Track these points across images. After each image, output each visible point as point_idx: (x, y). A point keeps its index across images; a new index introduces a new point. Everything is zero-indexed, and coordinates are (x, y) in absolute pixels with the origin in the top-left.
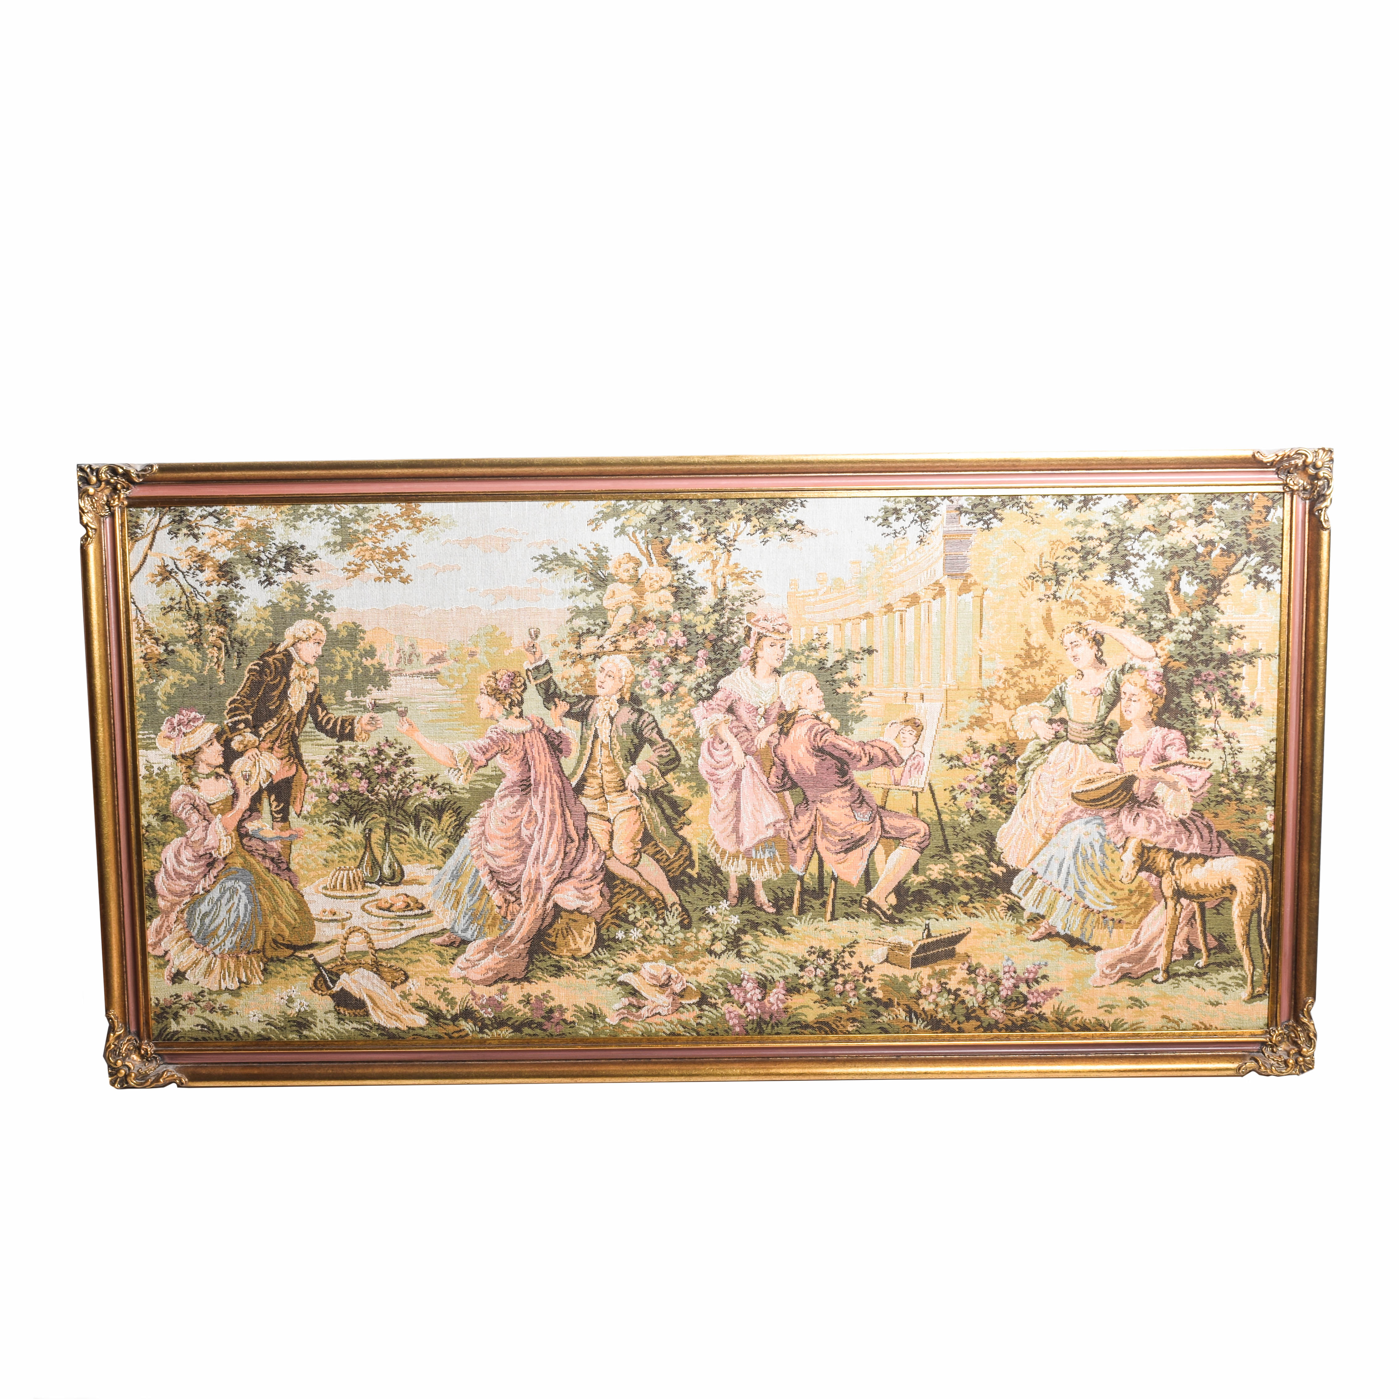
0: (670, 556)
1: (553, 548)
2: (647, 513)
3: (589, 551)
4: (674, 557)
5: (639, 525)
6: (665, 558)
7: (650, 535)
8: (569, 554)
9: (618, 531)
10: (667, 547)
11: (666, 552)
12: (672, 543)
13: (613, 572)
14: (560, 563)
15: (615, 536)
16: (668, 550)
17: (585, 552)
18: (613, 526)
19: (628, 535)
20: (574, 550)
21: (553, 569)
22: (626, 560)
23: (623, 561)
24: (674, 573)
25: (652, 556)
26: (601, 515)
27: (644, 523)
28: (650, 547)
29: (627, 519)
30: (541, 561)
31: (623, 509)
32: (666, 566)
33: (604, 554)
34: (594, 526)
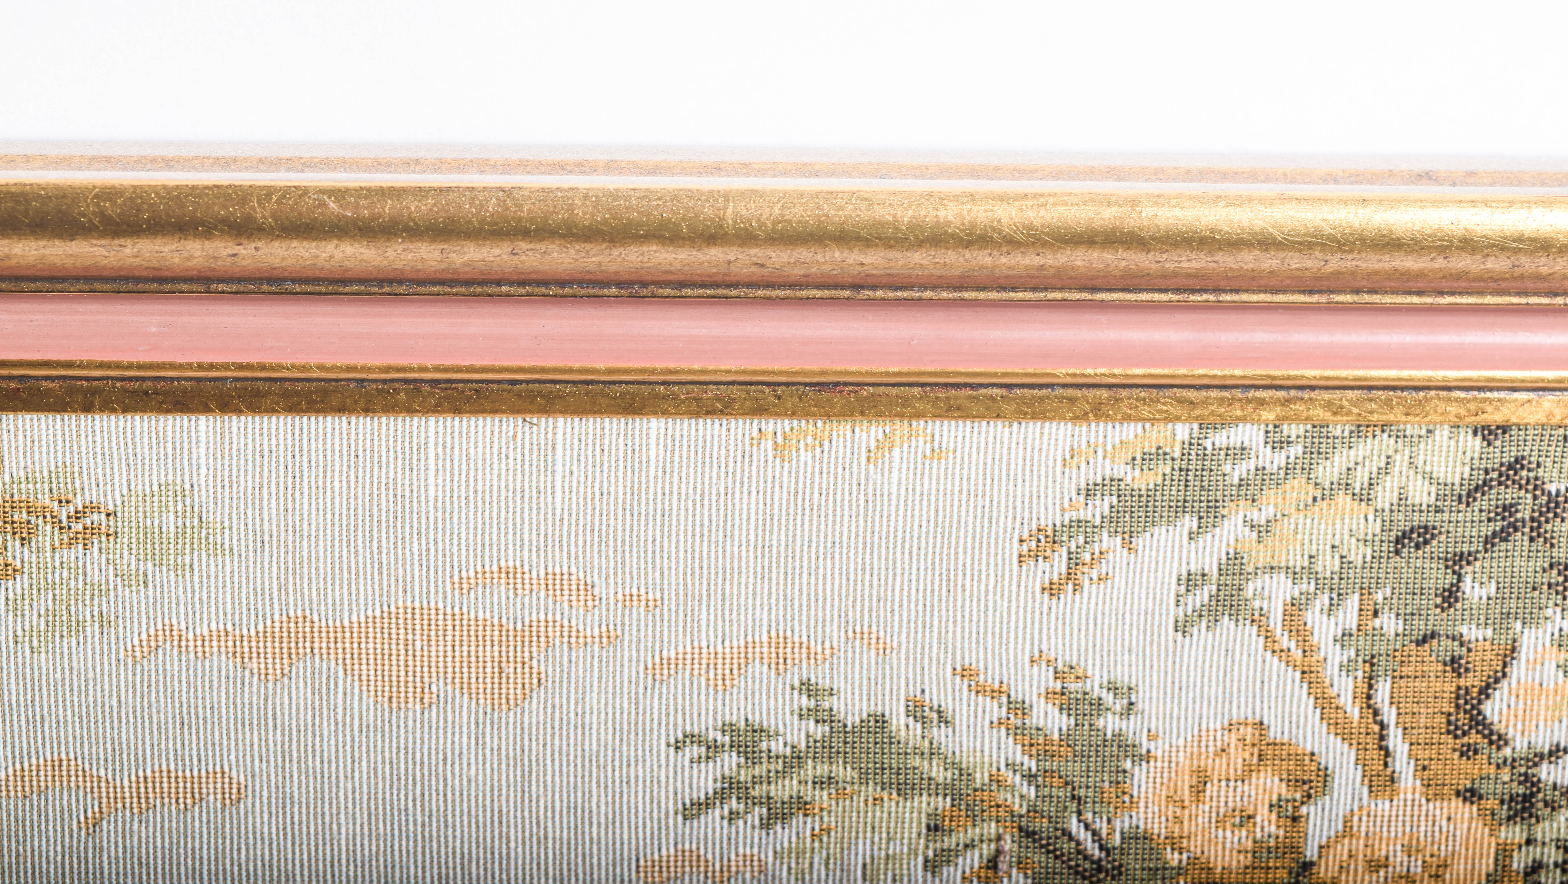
0: (1499, 740)
1: (808, 688)
2: (1385, 496)
3: (1020, 708)
4: (1519, 744)
5: (1328, 564)
6: (1468, 752)
7: (1389, 623)
8: (899, 720)
9: (1201, 596)
10: (1485, 691)
11: (1478, 722)
12: (1518, 671)
13: (1158, 828)
14: (840, 771)
15: (1182, 627)
16: (1492, 709)
17: (995, 710)
18: (1171, 571)
19: (1259, 620)
20: (934, 697)
21: (801, 805)
22: (1238, 757)
23: (1218, 767)
24: (1515, 833)
25: (1396, 741)
26: (1102, 505)
27: (1358, 554)
28: (1383, 691)
29: (1262, 530)
30: (730, 762)
31: (1237, 471)
32: (1471, 795)
33: (1110, 723)
34: (1059, 564)
